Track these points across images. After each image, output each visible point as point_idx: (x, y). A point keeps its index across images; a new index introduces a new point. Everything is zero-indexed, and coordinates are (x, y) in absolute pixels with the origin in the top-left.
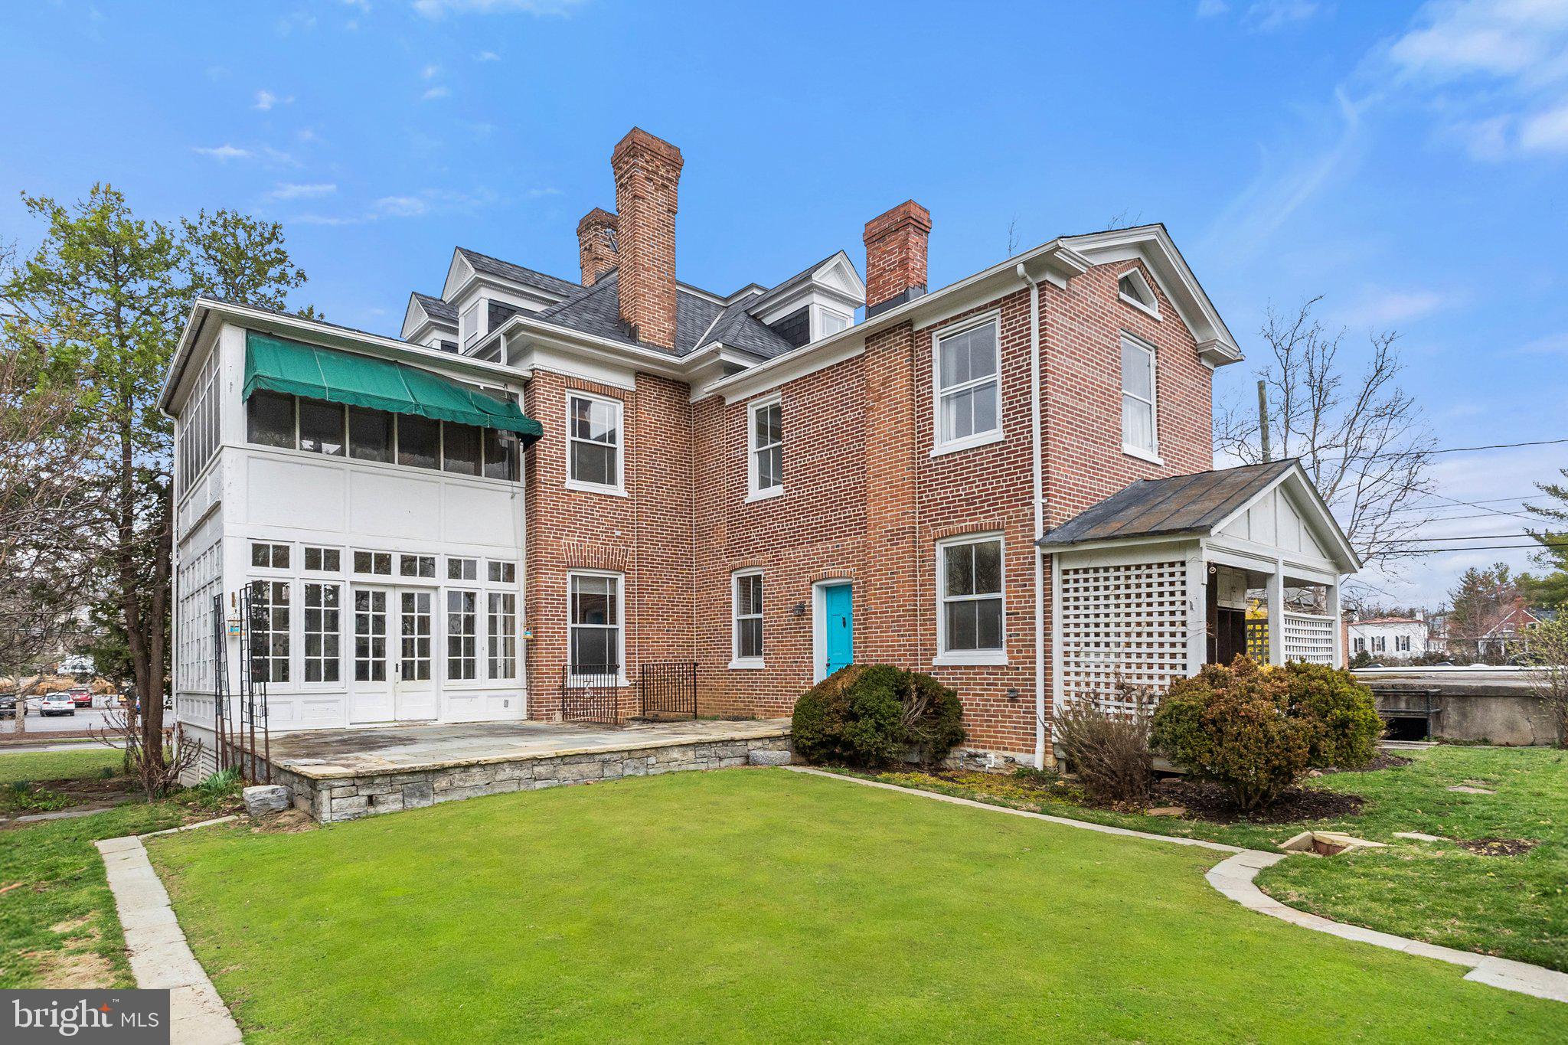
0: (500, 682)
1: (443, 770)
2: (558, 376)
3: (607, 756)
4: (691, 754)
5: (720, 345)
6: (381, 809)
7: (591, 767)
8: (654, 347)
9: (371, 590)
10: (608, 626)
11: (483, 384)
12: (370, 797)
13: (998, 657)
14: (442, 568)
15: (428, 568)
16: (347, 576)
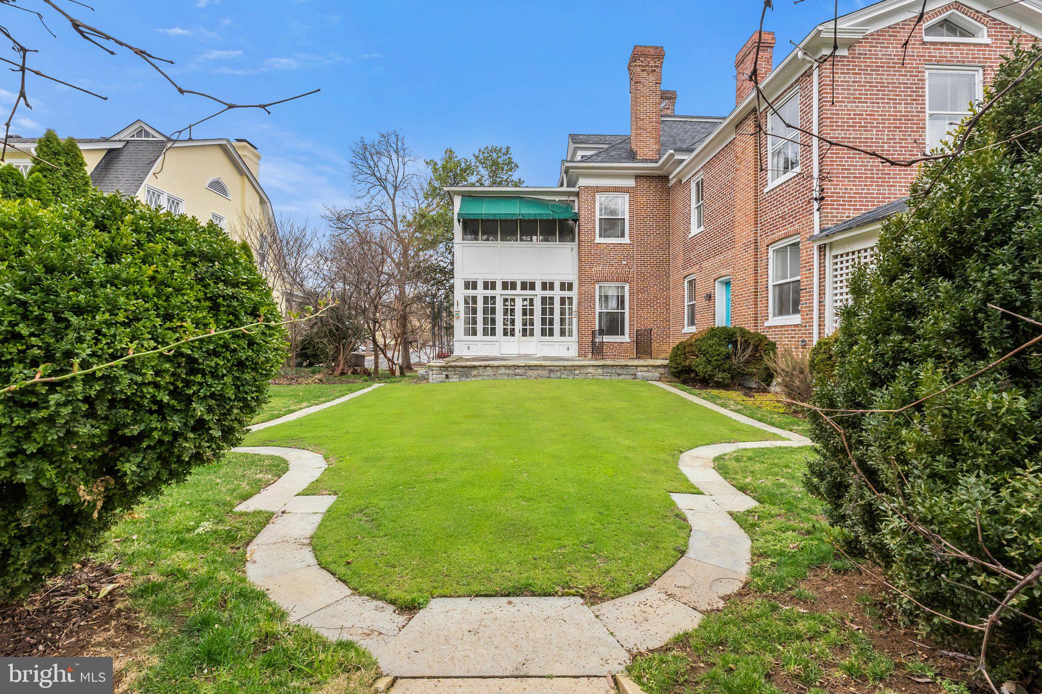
0: (566, 338)
1: (475, 367)
2: (591, 187)
3: (553, 368)
4: (600, 371)
5: (672, 151)
6: (451, 380)
7: (543, 372)
8: (646, 161)
9: (509, 297)
10: (620, 311)
11: (557, 199)
12: (447, 375)
13: (796, 319)
14: (538, 286)
15: (532, 286)
16: (498, 292)
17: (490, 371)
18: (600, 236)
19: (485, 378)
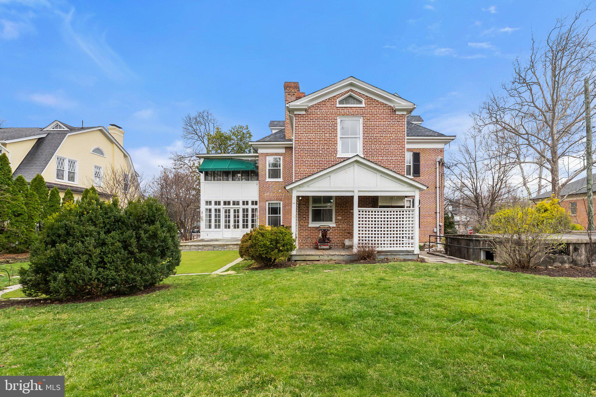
2: (264, 153)
9: (227, 209)
10: (278, 215)
11: (250, 159)
14: (241, 203)
15: (238, 203)
16: (222, 207)
17: (187, 248)
18: (269, 178)
19: (186, 251)
